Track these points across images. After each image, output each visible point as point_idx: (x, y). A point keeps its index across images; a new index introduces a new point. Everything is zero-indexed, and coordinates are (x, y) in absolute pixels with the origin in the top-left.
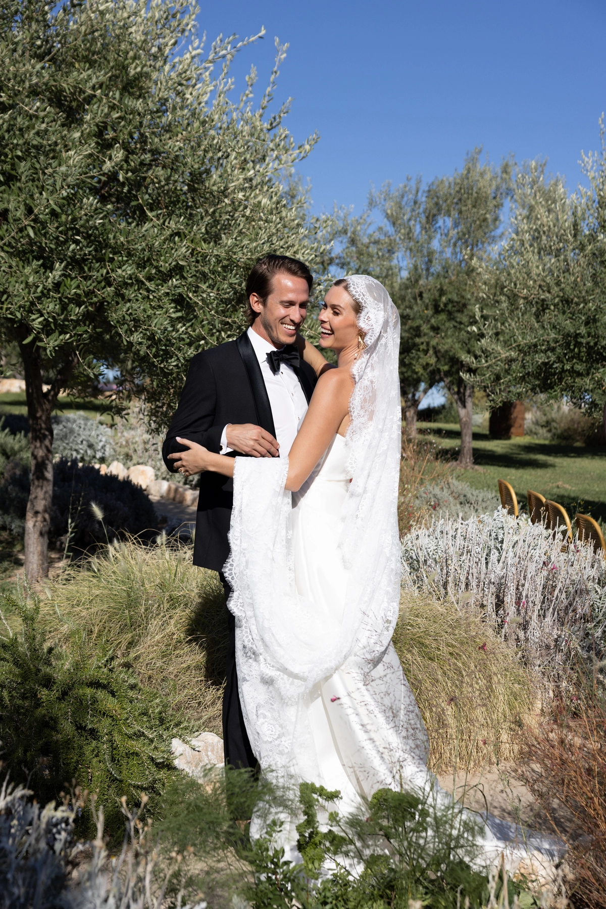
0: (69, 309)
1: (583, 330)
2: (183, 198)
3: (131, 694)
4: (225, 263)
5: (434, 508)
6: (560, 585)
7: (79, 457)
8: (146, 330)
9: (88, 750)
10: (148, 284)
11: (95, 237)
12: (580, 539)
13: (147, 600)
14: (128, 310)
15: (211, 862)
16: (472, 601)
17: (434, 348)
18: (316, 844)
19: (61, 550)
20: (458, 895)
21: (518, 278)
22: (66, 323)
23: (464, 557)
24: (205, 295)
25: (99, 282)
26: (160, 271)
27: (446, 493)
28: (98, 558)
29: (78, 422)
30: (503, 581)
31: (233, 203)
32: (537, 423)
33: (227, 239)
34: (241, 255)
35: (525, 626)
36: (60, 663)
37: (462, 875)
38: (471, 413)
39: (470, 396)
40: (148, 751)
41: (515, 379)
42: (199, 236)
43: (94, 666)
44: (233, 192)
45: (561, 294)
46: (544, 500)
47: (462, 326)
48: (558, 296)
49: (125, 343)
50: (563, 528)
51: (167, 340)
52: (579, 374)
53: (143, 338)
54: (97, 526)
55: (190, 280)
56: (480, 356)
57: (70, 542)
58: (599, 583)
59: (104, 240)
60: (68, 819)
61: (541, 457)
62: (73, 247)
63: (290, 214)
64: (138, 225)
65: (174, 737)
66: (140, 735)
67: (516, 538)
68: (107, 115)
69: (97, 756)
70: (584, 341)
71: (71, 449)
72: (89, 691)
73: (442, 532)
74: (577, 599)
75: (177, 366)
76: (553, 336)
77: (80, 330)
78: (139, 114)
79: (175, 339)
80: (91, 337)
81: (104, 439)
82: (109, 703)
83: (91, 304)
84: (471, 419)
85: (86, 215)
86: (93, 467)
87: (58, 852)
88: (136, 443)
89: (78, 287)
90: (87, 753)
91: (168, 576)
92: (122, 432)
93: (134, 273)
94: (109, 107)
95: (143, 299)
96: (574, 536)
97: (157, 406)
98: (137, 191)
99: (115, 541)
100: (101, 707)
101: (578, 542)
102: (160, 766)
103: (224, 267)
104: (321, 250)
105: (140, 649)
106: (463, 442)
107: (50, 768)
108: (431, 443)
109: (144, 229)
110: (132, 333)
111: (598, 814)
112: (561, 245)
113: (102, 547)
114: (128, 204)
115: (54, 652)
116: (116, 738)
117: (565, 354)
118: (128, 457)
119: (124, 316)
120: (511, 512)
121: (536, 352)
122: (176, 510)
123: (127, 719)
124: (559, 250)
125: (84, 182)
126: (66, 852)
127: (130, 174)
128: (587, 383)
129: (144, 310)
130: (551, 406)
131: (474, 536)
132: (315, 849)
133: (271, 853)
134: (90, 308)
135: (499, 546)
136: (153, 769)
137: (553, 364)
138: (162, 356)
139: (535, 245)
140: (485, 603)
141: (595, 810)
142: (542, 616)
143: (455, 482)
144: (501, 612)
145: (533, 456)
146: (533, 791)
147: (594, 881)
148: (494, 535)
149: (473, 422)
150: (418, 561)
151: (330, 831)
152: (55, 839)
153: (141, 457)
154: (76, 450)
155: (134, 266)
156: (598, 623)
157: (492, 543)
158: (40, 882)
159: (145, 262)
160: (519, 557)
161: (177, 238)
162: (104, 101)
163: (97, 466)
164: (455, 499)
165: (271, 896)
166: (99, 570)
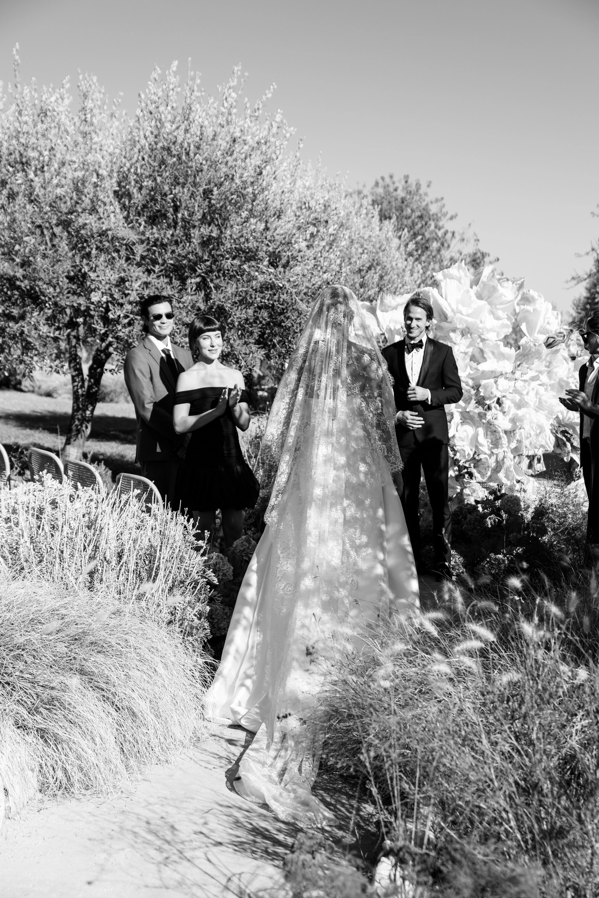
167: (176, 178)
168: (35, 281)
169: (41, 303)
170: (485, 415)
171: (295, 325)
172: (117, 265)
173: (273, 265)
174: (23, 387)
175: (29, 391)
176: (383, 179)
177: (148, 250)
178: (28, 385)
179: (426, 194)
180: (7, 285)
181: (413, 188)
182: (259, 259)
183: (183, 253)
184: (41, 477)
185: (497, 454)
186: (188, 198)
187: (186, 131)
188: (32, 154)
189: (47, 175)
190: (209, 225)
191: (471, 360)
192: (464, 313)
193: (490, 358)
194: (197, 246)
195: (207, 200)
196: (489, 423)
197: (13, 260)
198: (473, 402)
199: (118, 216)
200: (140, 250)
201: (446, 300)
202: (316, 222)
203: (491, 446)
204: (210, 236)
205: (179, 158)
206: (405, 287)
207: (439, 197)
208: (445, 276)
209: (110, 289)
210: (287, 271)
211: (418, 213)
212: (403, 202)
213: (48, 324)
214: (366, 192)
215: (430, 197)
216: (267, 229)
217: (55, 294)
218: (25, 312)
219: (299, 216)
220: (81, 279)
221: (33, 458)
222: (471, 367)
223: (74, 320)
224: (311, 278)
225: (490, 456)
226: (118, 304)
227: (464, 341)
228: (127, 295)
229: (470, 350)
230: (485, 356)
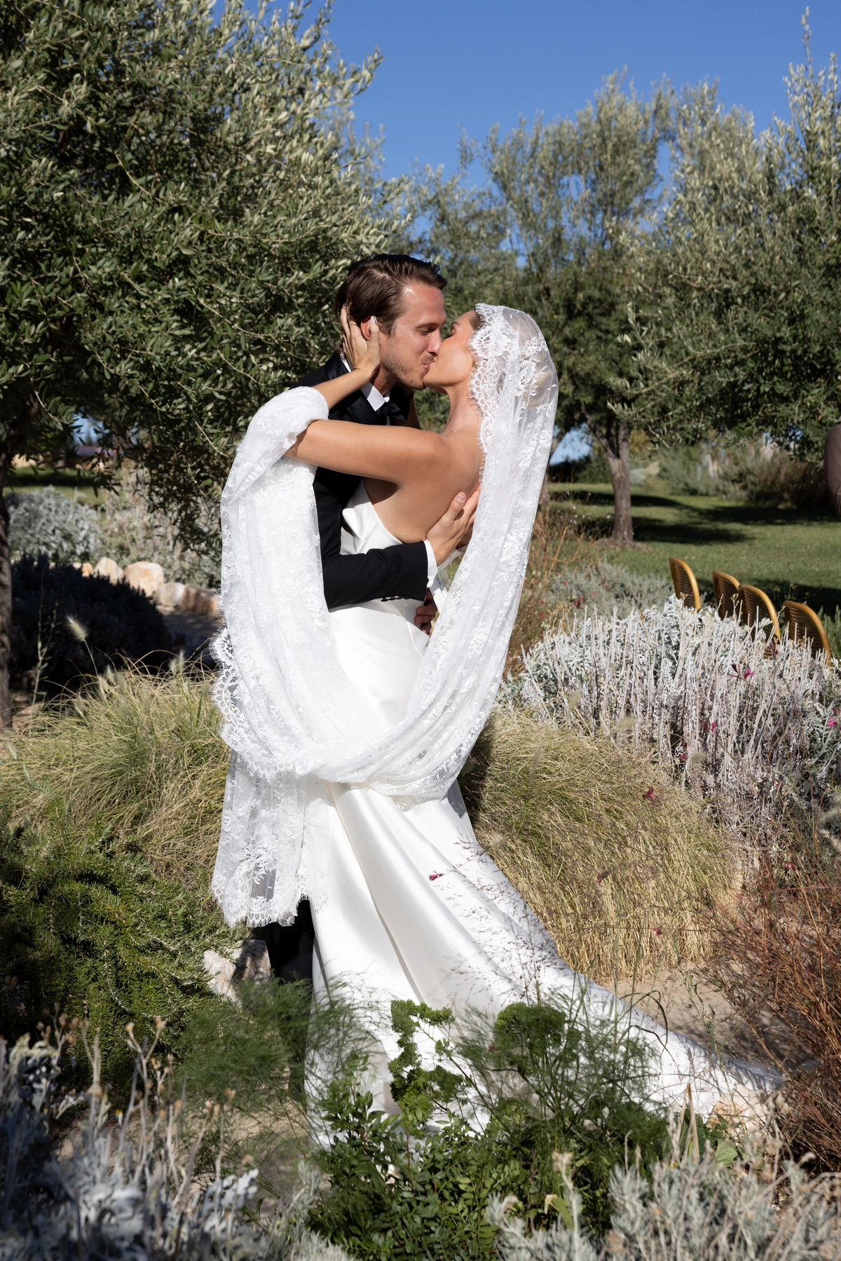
0: (21, 327)
1: (786, 332)
2: (183, 155)
3: (141, 888)
4: (251, 250)
5: (578, 606)
6: (763, 706)
7: (50, 553)
8: (138, 356)
9: (81, 973)
10: (136, 286)
11: (55, 221)
12: (791, 637)
13: (159, 754)
14: (110, 327)
15: (266, 1119)
16: (636, 733)
17: (570, 370)
18: (418, 1088)
19: (29, 690)
20: (626, 1148)
21: (688, 260)
22: (18, 349)
23: (622, 672)
24: (223, 302)
25: (64, 287)
26: (154, 268)
27: (594, 582)
28: (84, 696)
29: (47, 501)
30: (681, 703)
31: (259, 161)
32: (725, 477)
33: (252, 215)
34: (274, 238)
35: (714, 766)
36: (33, 849)
37: (631, 1117)
38: (627, 465)
39: (625, 440)
40: (170, 969)
41: (690, 411)
42: (210, 212)
43: (84, 852)
44: (258, 143)
45: (753, 281)
46: (737, 584)
47: (610, 336)
48: (748, 283)
49: (108, 377)
50: (765, 622)
51: (170, 370)
52: (785, 400)
53: (133, 368)
54: (81, 652)
55: (200, 278)
56: (637, 379)
57: (42, 676)
58: (821, 701)
59: (69, 224)
60: (50, 1059)
61: (734, 527)
62: (21, 235)
63: (343, 174)
64: (117, 199)
65: (207, 948)
66: (156, 947)
67: (697, 641)
68: (62, 34)
69: (94, 980)
70: (788, 348)
71: (38, 543)
72: (77, 887)
73: (588, 637)
74: (790, 725)
75: (187, 408)
76: (741, 342)
77: (39, 359)
78: (111, 30)
79: (181, 367)
80: (56, 370)
81: (86, 527)
82: (109, 903)
83: (54, 320)
84: (627, 474)
85: (37, 185)
86: (72, 567)
87: (38, 1108)
88: (135, 528)
89: (32, 295)
90: (81, 977)
91: (187, 716)
92: (113, 515)
93: (115, 271)
94: (65, 21)
95: (132, 309)
96: (782, 633)
97: (160, 471)
98: (114, 149)
99: (109, 670)
100: (96, 909)
101: (789, 642)
102: (188, 991)
103: (250, 258)
104: (394, 227)
105: (152, 825)
106: (617, 509)
107: (27, 1001)
108: (570, 512)
109: (127, 204)
110: (117, 361)
111: (826, 1026)
112: (751, 208)
113: (89, 680)
114: (103, 167)
115: (24, 834)
116: (121, 953)
117: (760, 370)
118: (123, 550)
119: (104, 337)
120: (689, 603)
121: (718, 368)
122: (199, 626)
123: (137, 925)
124: (748, 216)
125: (33, 136)
126: (49, 1108)
127: (102, 121)
128: (795, 411)
129: (134, 327)
130: (744, 449)
131: (636, 639)
132: (417, 1095)
133: (352, 1100)
134: (52, 326)
135: (672, 653)
136: (179, 995)
137: (743, 385)
138: (164, 395)
139: (712, 209)
140: (655, 736)
141: (821, 1021)
142: (740, 751)
143: (608, 567)
144: (679, 748)
145: (722, 526)
146: (731, 998)
147: (823, 1121)
148: (664, 637)
149: (631, 478)
150: (556, 681)
151: (438, 1067)
152: (33, 1090)
153: (142, 550)
154: (45, 544)
155: (115, 261)
156: (822, 757)
157: (662, 650)
158: (12, 1151)
159: (131, 254)
160: (703, 668)
161: (176, 216)
162: (58, 12)
163: (77, 565)
164: (608, 590)
165: (355, 1162)
166: (85, 714)
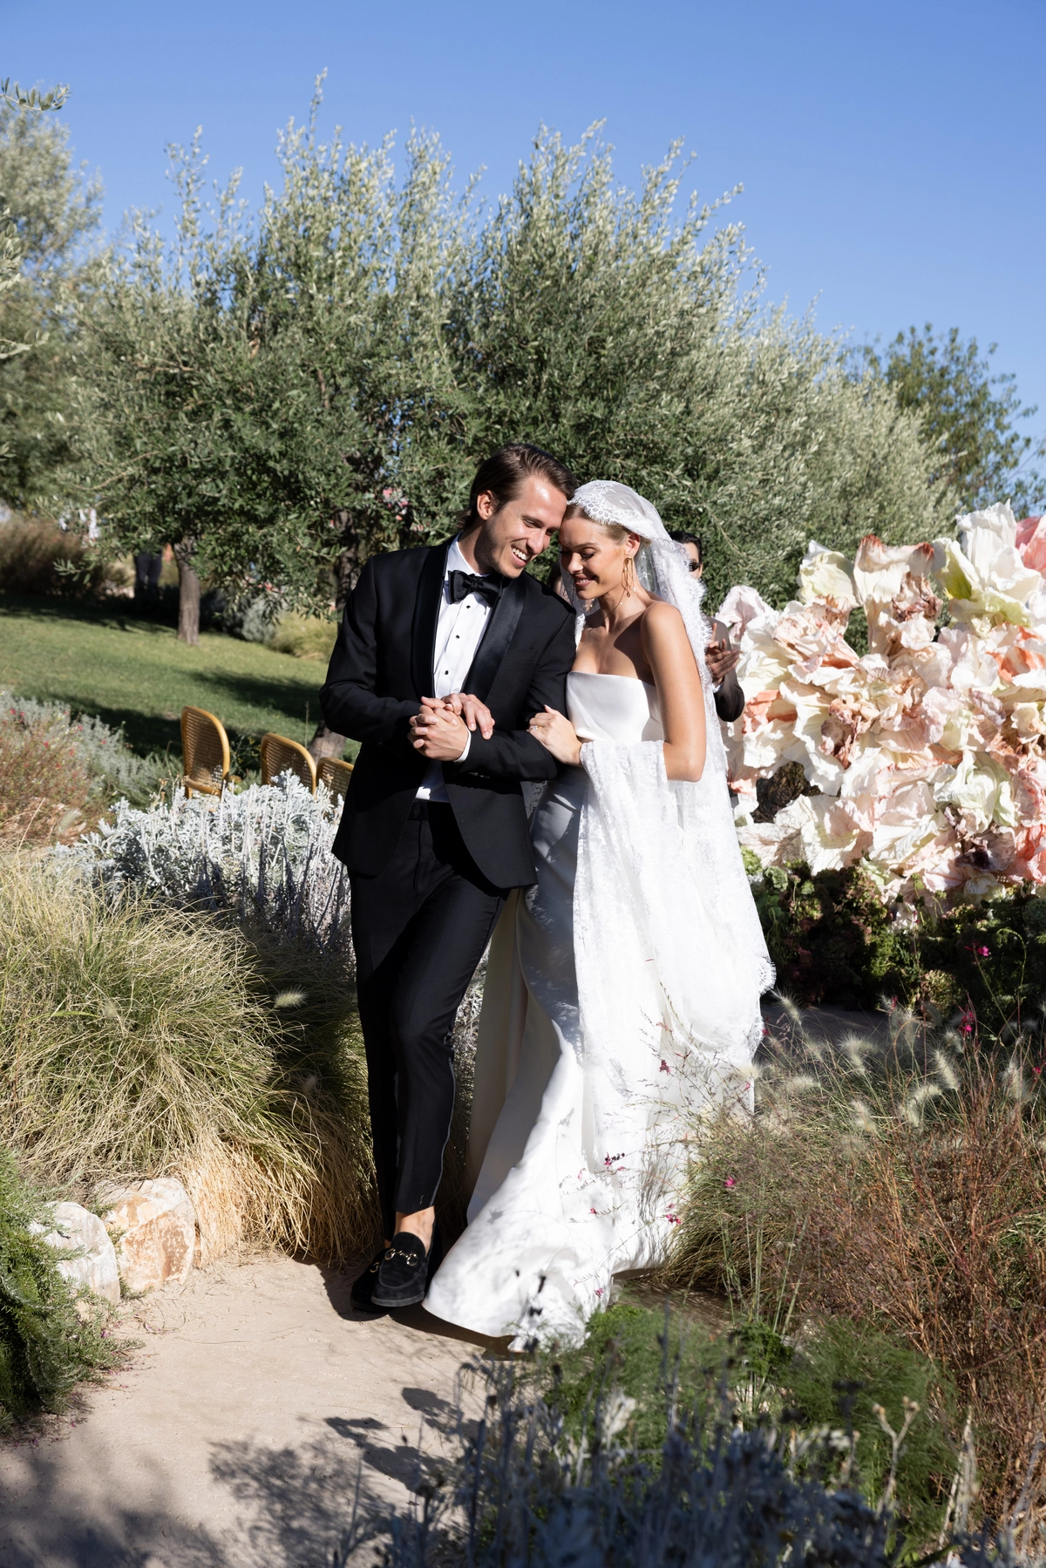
167: (547, 313)
168: (297, 462)
169: (303, 499)
170: (1017, 761)
171: (717, 578)
172: (434, 449)
173: (690, 475)
174: (245, 633)
175: (254, 640)
176: (913, 330)
177: (487, 429)
178: (254, 630)
179: (985, 366)
180: (254, 465)
181: (963, 353)
182: (669, 461)
183: (544, 439)
184: (282, 780)
185: (1029, 829)
186: (562, 349)
187: (574, 237)
188: (317, 253)
189: (337, 291)
190: (592, 399)
191: (1003, 667)
192: (999, 587)
193: (1036, 667)
194: (569, 431)
195: (595, 356)
196: (1022, 776)
197: (268, 426)
198: (999, 737)
199: (444, 368)
200: (474, 427)
201: (973, 562)
202: (773, 409)
203: (1020, 813)
204: (591, 416)
205: (556, 283)
206: (921, 529)
207: (1009, 373)
208: (975, 523)
209: (417, 488)
210: (713, 485)
211: (967, 399)
212: (942, 375)
213: (311, 535)
214: (879, 351)
215: (991, 371)
216: (687, 412)
217: (328, 487)
218: (276, 511)
219: (745, 396)
220: (371, 466)
221: (269, 748)
222: (1001, 678)
223: (353, 531)
224: (754, 501)
225: (1017, 830)
226: (429, 513)
227: (994, 633)
228: (444, 500)
229: (1004, 651)
230: (1028, 662)
